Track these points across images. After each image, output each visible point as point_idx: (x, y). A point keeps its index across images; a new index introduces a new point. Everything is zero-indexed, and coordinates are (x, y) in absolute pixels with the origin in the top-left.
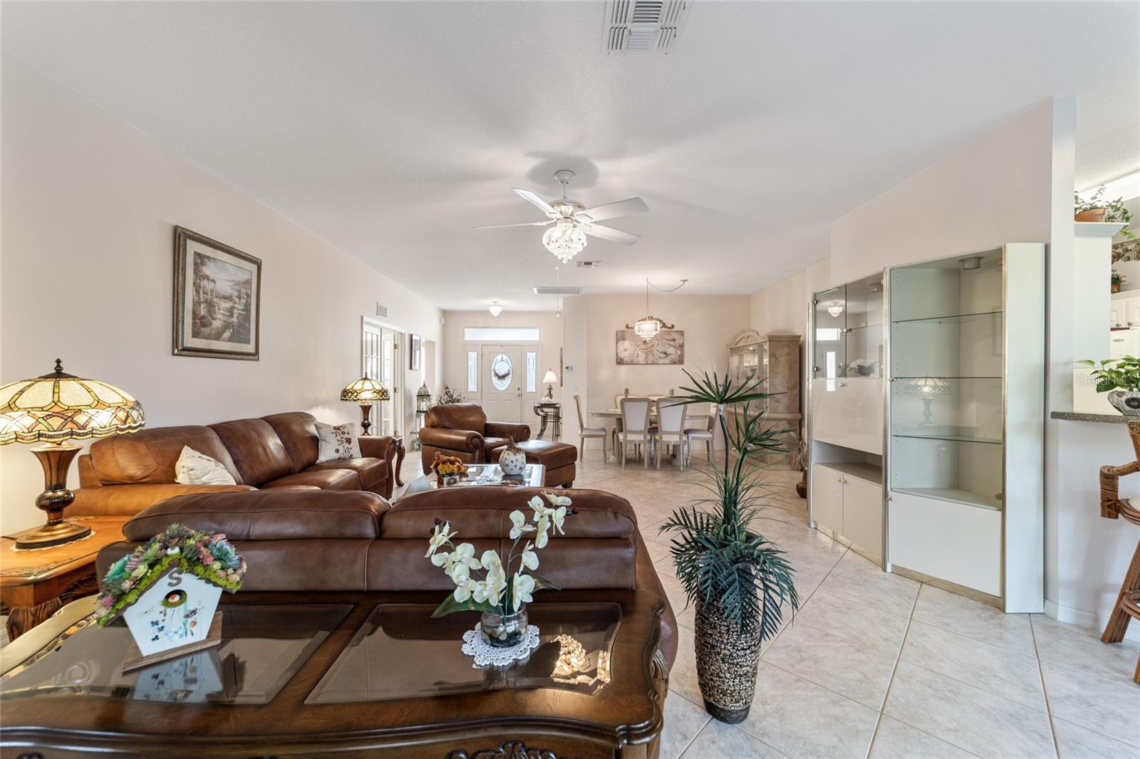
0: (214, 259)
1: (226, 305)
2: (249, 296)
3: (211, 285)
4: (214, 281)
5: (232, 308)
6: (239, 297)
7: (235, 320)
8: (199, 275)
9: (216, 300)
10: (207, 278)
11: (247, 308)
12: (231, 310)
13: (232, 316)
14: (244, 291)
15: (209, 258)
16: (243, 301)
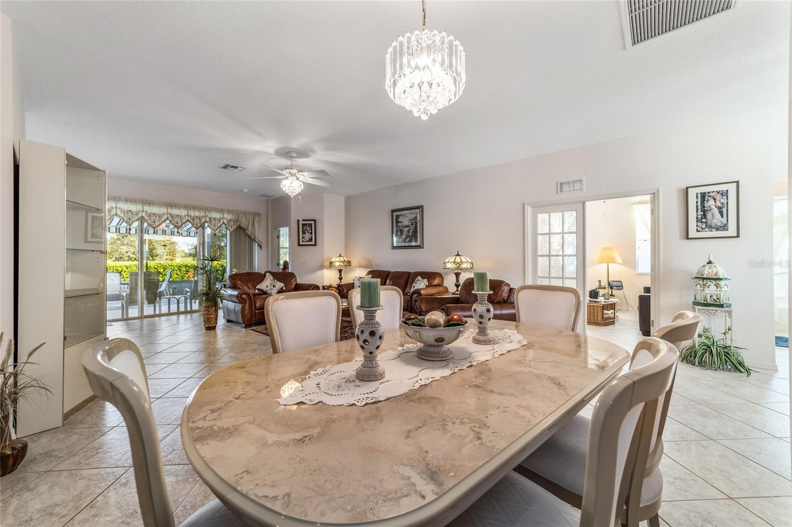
0: (402, 215)
1: (406, 229)
2: (416, 223)
3: (401, 224)
4: (402, 222)
5: (409, 230)
6: (412, 225)
7: (411, 234)
8: (397, 222)
9: (403, 229)
10: (400, 222)
11: (416, 227)
12: (409, 231)
13: (409, 232)
14: (414, 221)
15: (400, 215)
16: (414, 225)
